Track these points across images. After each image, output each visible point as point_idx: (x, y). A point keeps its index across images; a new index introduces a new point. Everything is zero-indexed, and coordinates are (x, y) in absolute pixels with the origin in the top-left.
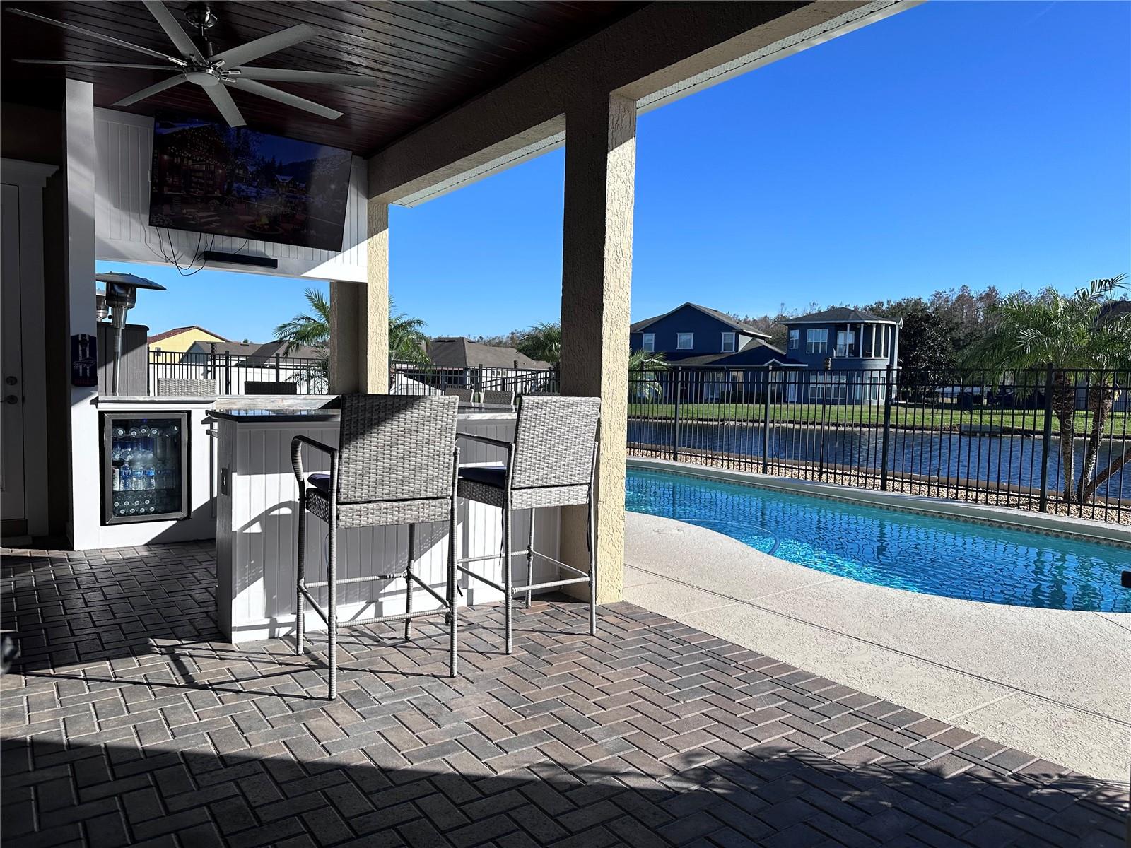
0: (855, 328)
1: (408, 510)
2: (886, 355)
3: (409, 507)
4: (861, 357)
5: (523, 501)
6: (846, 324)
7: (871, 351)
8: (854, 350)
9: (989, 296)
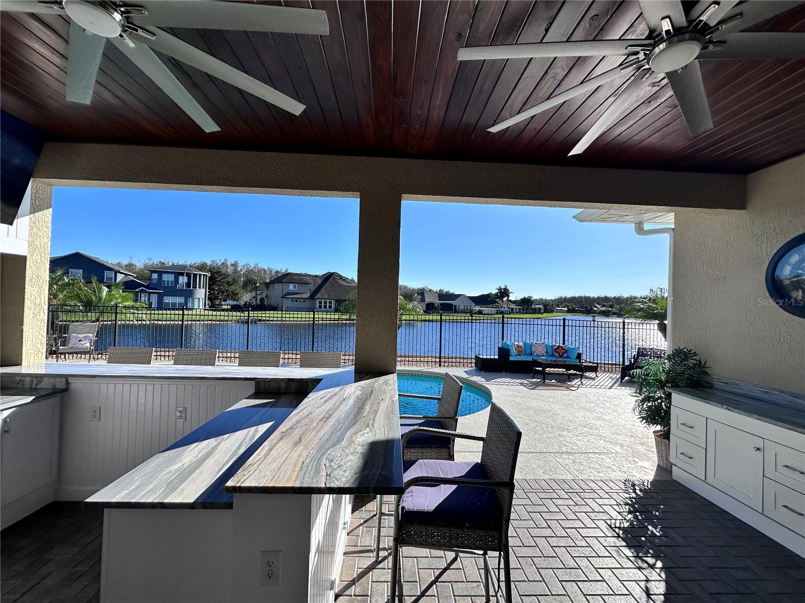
0: (188, 275)
4: (192, 288)
7: (196, 286)
8: (188, 285)
9: (235, 265)
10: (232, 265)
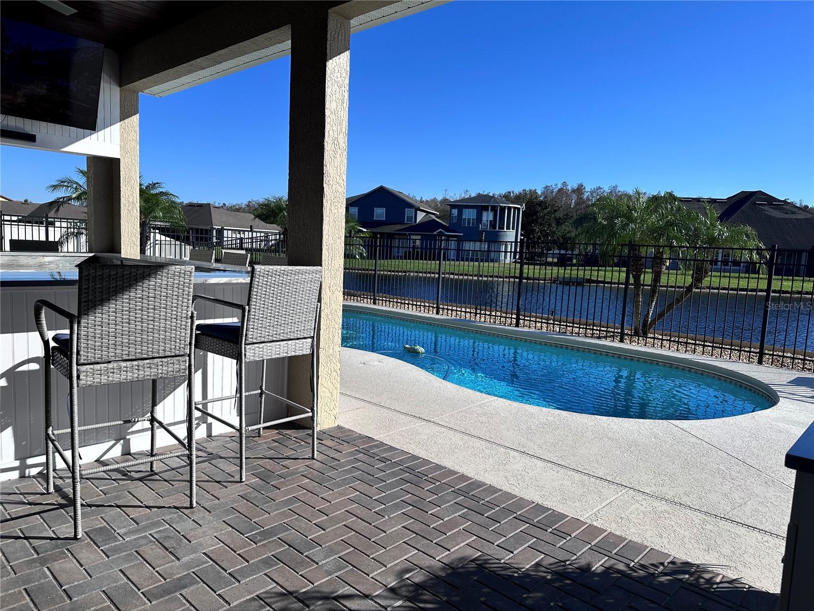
0: (494, 209)
1: (148, 368)
2: (513, 229)
3: (148, 365)
4: (497, 229)
5: (255, 354)
6: (488, 206)
7: (504, 225)
8: (493, 224)
9: (579, 190)
10: (573, 191)
